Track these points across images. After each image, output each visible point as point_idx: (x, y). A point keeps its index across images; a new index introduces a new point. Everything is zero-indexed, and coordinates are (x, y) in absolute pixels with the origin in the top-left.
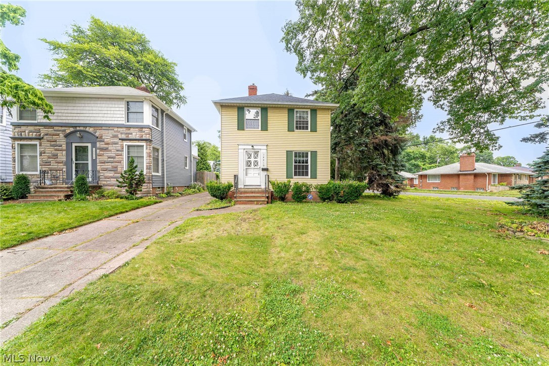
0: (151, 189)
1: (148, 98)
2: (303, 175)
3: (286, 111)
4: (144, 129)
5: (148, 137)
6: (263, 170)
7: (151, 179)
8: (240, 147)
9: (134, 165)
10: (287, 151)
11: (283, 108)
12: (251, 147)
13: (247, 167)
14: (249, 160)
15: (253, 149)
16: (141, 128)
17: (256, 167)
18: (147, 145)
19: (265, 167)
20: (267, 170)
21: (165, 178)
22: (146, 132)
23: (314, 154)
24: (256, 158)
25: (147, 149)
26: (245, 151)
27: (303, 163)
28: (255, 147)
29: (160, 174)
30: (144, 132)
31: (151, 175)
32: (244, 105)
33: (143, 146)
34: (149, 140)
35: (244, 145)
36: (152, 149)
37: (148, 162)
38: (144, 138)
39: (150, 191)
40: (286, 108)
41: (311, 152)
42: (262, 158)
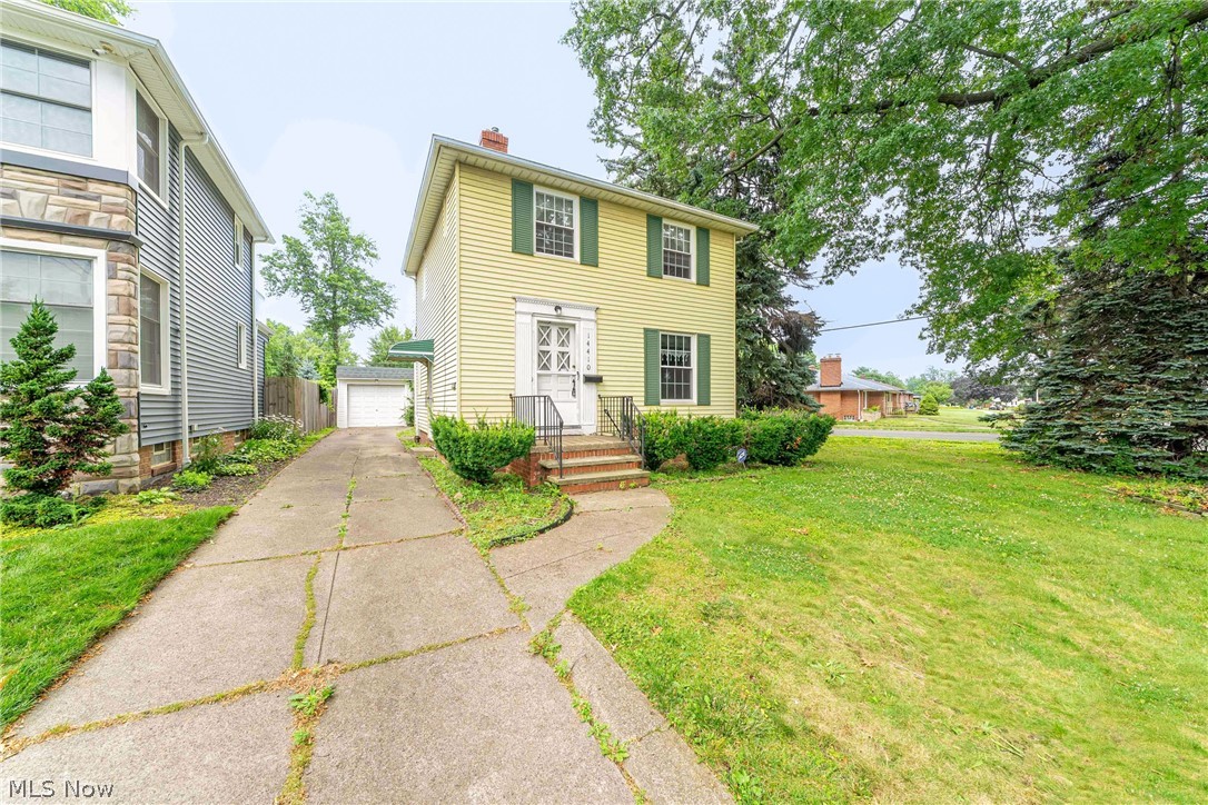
0: (137, 457)
1: (125, 50)
2: (679, 397)
3: (644, 220)
4: (93, 187)
5: (118, 223)
6: (588, 379)
7: (134, 412)
8: (520, 307)
9: (57, 345)
10: (646, 330)
11: (636, 209)
12: (551, 310)
13: (540, 372)
14: (544, 348)
15: (558, 316)
16: (77, 179)
17: (563, 372)
18: (109, 259)
19: (593, 373)
20: (596, 380)
21: (185, 405)
22: (104, 198)
23: (705, 340)
24: (562, 344)
25: (112, 276)
26: (536, 319)
27: (680, 363)
28: (565, 312)
29: (165, 389)
30: (97, 198)
31: (134, 392)
32: (534, 176)
33: (90, 261)
34: (128, 237)
35: (535, 302)
36: (137, 279)
37: (115, 336)
38: (94, 222)
39: (133, 464)
40: (642, 210)
41: (700, 336)
42: (584, 347)
